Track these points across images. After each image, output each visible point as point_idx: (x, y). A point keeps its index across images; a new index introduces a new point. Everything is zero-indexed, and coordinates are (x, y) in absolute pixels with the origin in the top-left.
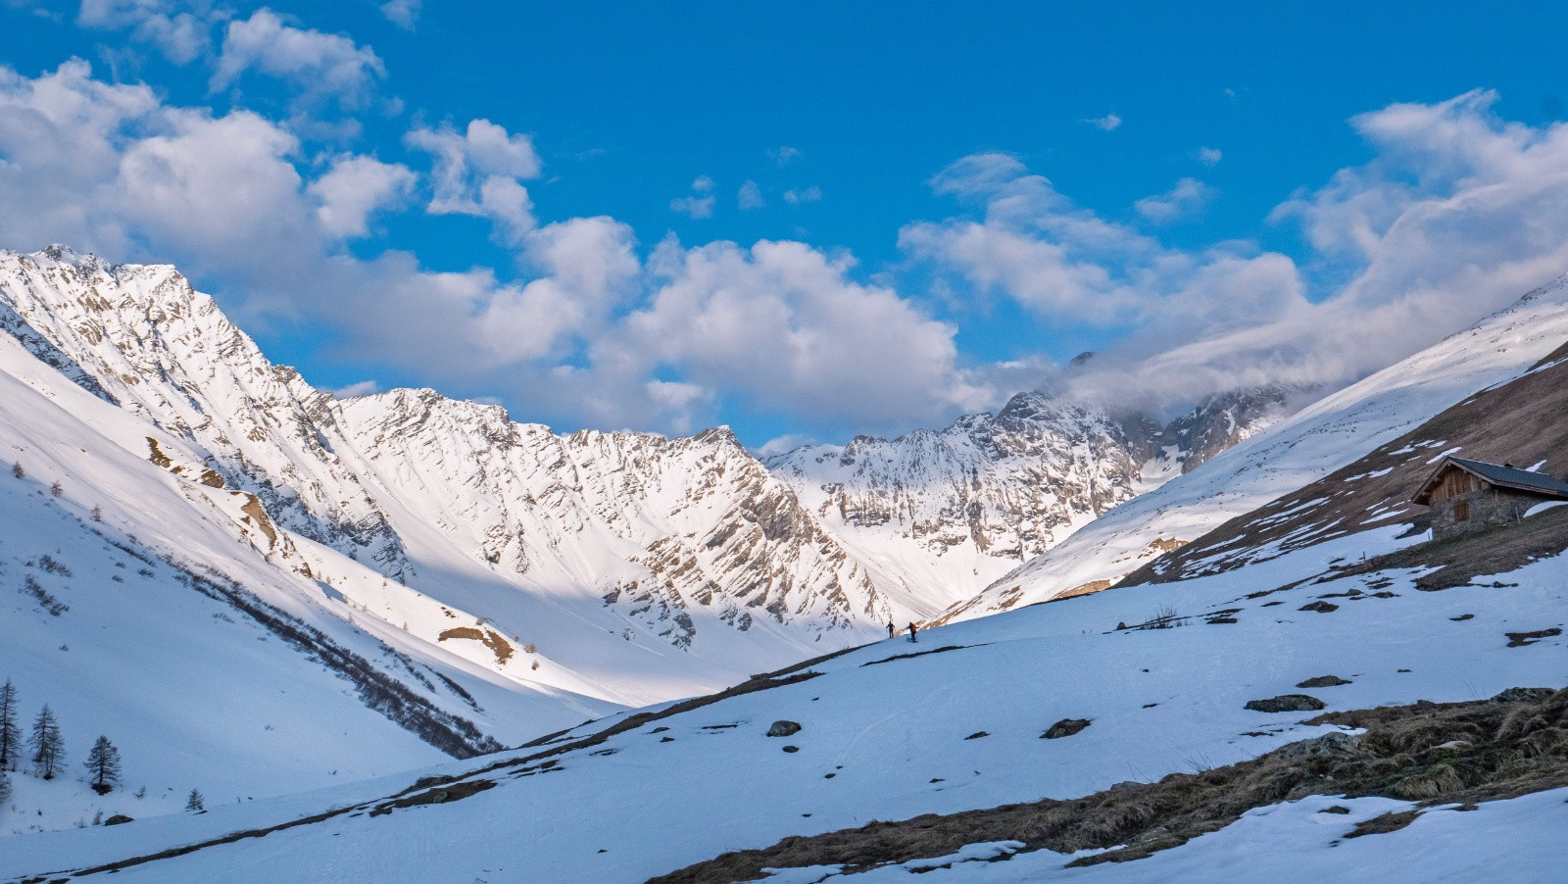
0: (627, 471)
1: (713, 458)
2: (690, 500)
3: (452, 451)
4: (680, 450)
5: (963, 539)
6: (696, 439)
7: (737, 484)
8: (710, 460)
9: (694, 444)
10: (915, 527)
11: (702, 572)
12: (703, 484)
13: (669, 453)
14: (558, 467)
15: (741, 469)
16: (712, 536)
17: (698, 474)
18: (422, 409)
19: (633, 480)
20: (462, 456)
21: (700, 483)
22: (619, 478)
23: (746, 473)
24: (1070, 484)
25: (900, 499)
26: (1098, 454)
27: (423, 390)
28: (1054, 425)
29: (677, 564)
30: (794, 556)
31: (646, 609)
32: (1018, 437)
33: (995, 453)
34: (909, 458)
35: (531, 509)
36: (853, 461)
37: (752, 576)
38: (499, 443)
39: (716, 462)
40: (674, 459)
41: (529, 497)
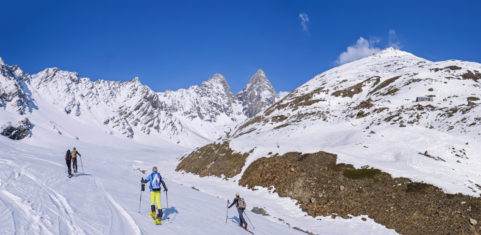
0: (111, 90)
1: (134, 86)
2: (129, 98)
3: (60, 84)
4: (125, 85)
5: (197, 116)
6: (129, 82)
7: (141, 93)
8: (133, 87)
9: (129, 83)
10: (184, 113)
11: (134, 116)
12: (132, 93)
13: (122, 86)
14: (92, 89)
15: (142, 88)
16: (136, 107)
17: (131, 91)
18: (53, 73)
19: (113, 92)
20: (63, 85)
21: (131, 93)
22: (109, 92)
23: (144, 89)
24: (218, 105)
25: (179, 105)
26: (223, 98)
27: (54, 68)
28: (212, 90)
29: (126, 114)
30: (159, 113)
31: (118, 125)
32: (205, 92)
33: (200, 96)
34: (180, 95)
35: (83, 99)
36: (167, 96)
37: (149, 118)
38: (75, 82)
39: (135, 87)
40: (124, 87)
41: (82, 95)
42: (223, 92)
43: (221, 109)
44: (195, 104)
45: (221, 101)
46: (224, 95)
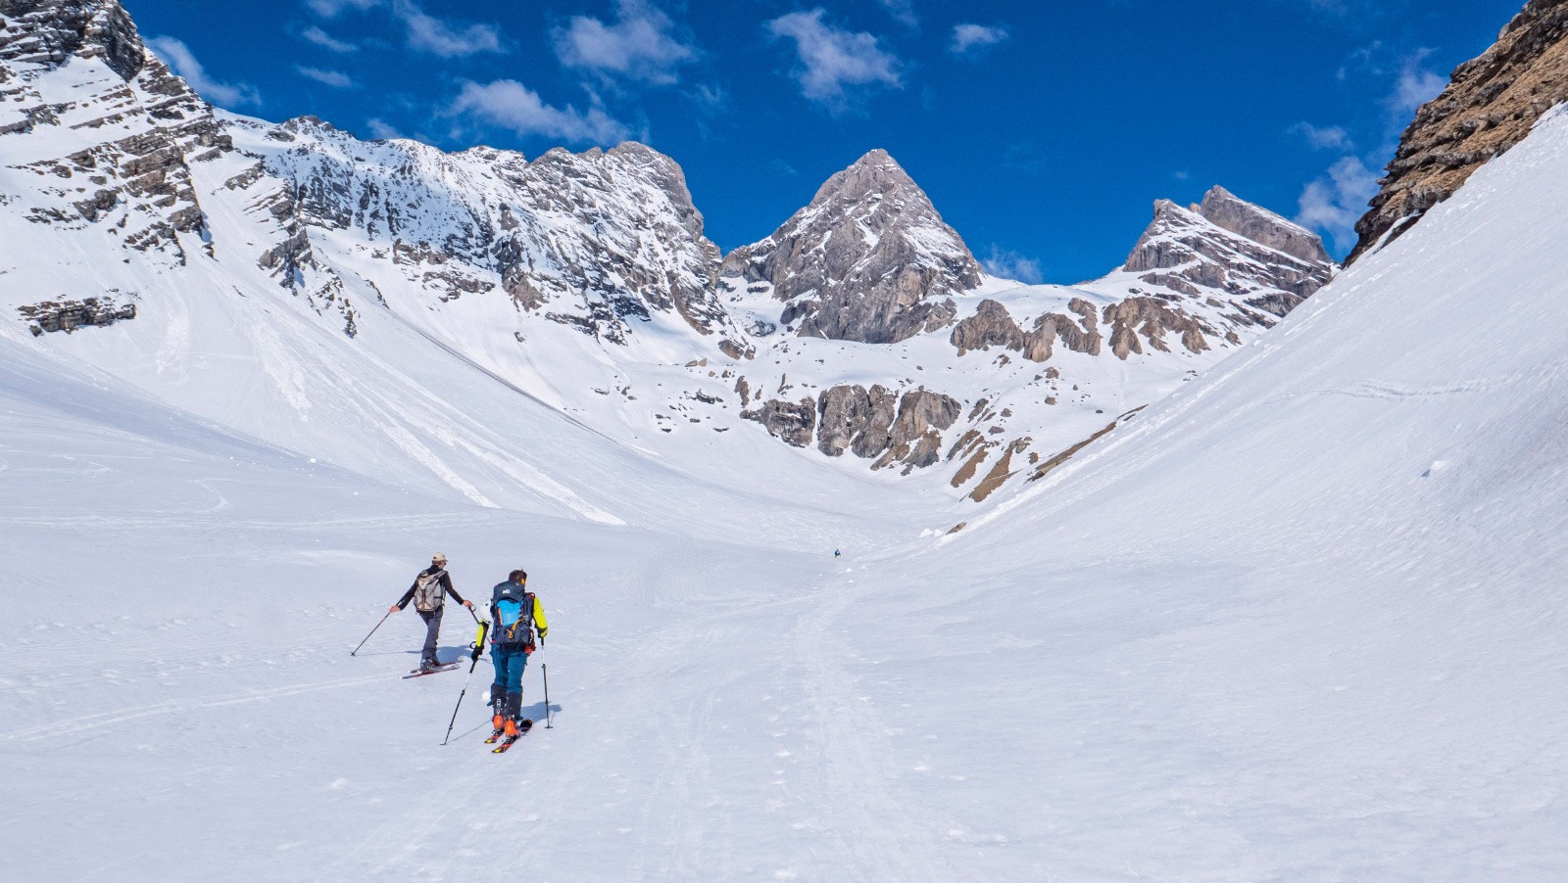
42: (670, 219)
43: (658, 291)
44: (487, 224)
45: (657, 255)
46: (672, 230)
